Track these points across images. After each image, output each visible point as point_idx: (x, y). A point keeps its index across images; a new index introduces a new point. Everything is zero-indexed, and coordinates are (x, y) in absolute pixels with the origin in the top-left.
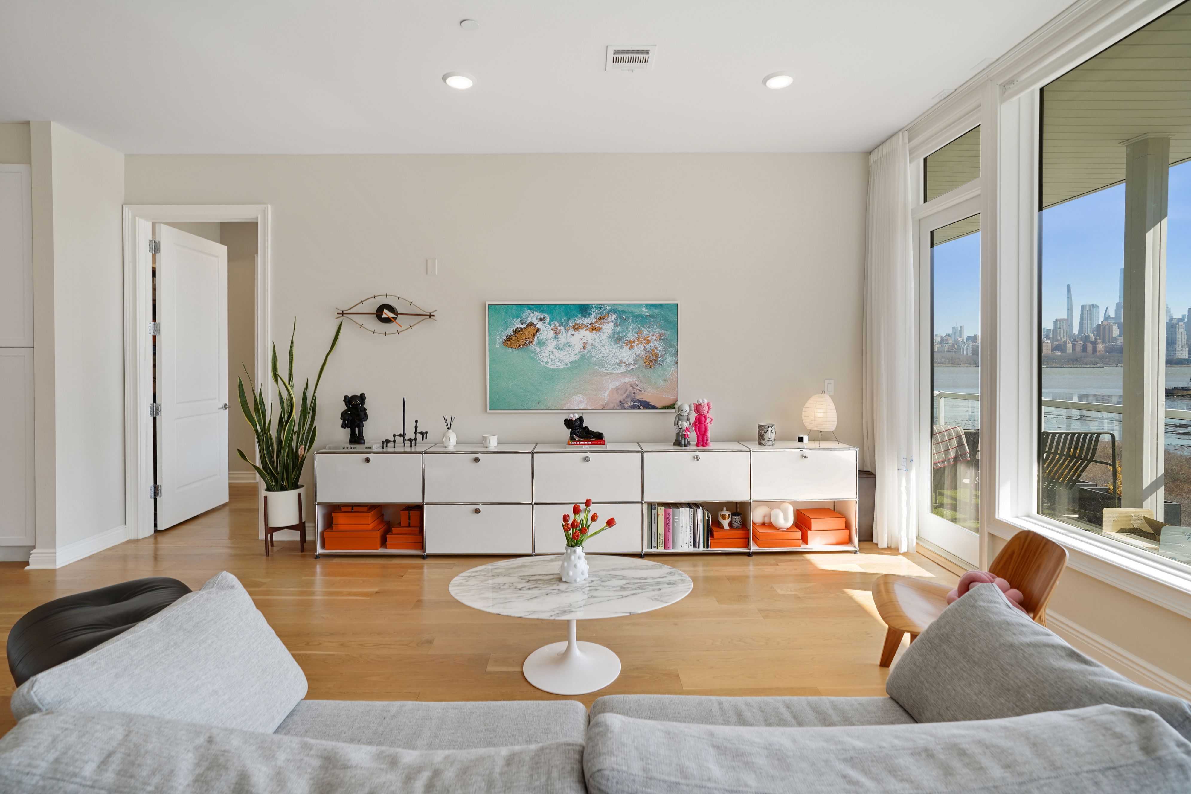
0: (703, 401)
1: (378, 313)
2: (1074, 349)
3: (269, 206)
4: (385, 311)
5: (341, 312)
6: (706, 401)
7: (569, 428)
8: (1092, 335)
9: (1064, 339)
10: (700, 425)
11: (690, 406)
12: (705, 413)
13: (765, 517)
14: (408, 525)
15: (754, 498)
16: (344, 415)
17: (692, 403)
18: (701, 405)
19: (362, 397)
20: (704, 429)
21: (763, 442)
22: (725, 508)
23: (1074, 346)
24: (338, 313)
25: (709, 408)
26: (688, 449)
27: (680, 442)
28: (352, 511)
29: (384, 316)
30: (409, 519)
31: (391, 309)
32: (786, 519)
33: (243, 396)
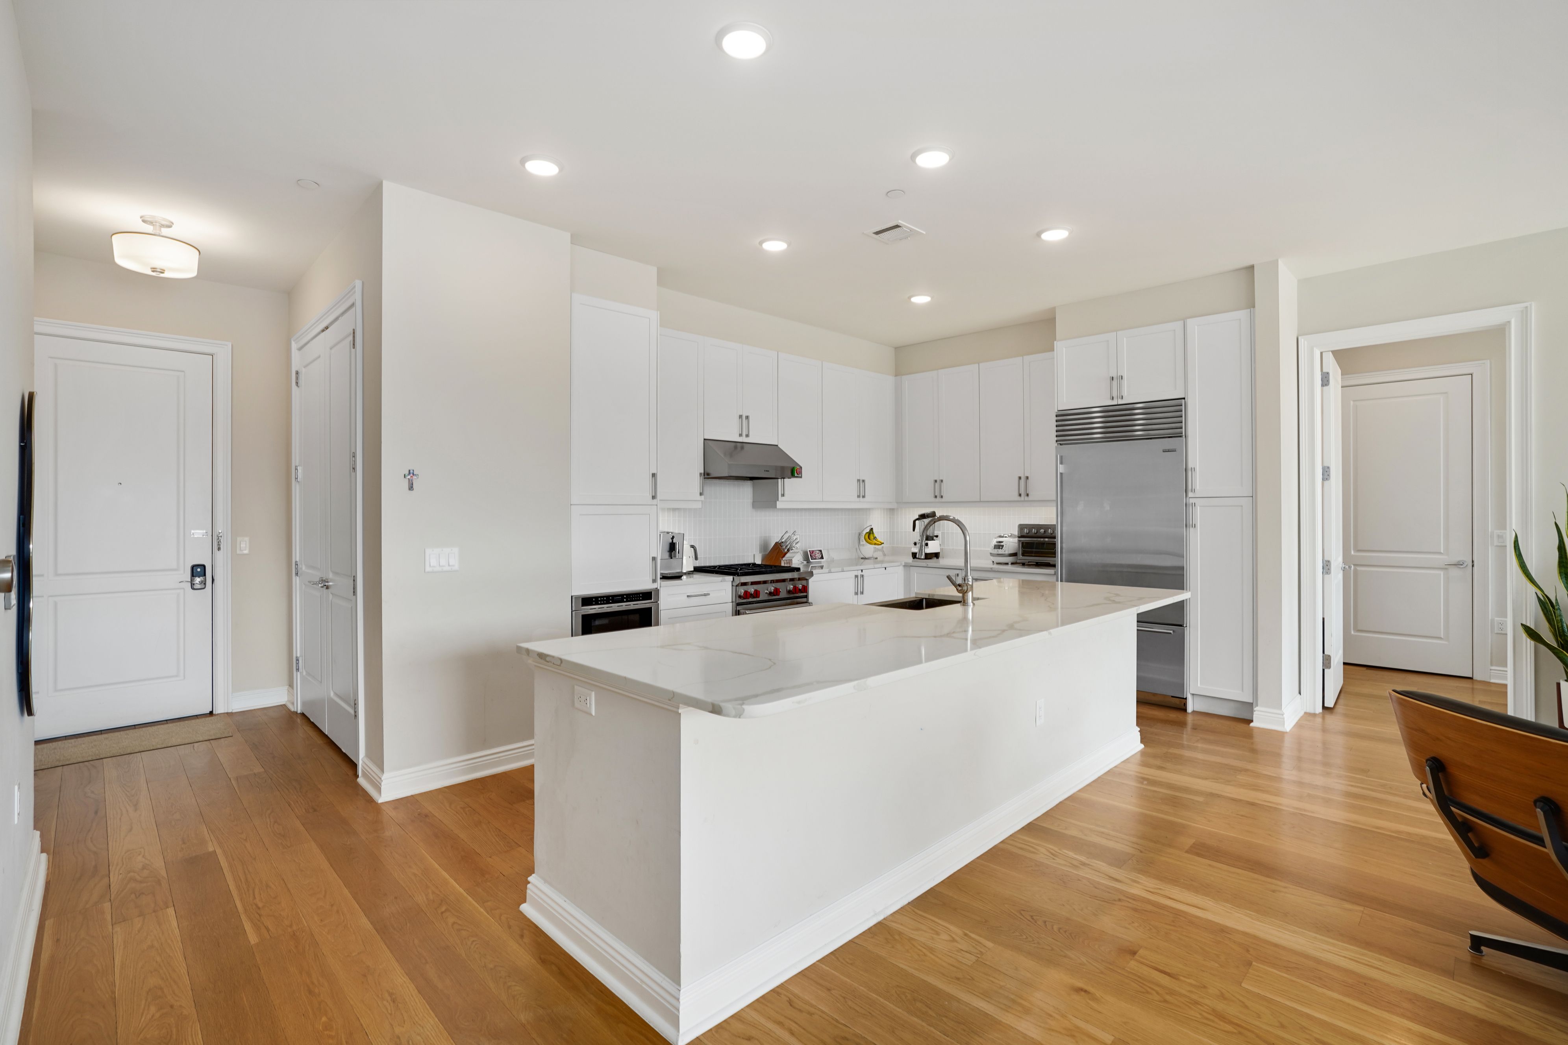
3: (1533, 304)
33: (1519, 556)
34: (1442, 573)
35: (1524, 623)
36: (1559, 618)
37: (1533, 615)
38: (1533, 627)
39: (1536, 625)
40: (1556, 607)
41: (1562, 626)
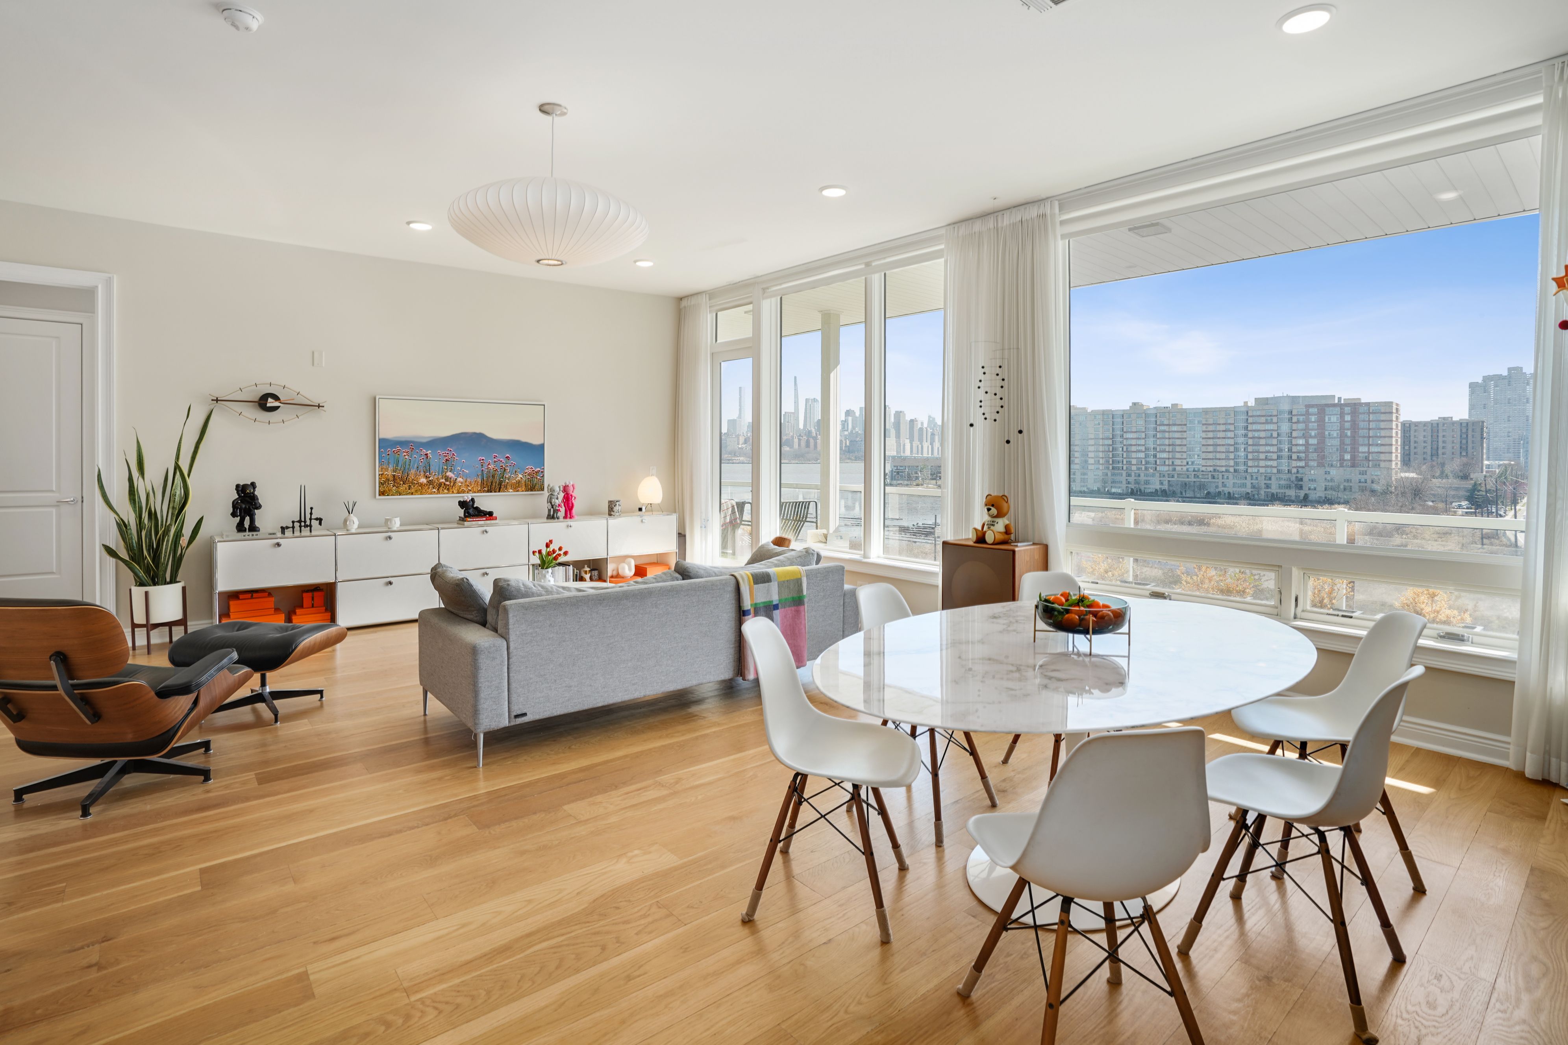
0: (569, 483)
1: (262, 402)
2: (799, 445)
3: (115, 276)
4: (270, 400)
5: (216, 399)
6: (572, 483)
7: (462, 509)
8: (813, 430)
9: (792, 434)
10: (568, 501)
11: (559, 487)
12: (571, 492)
13: (613, 571)
14: (311, 606)
15: (611, 554)
16: (235, 505)
17: (560, 485)
18: (568, 486)
19: (253, 485)
20: (571, 505)
21: (612, 513)
22: (586, 566)
23: (799, 440)
24: (212, 400)
25: (574, 488)
26: (559, 520)
27: (551, 517)
28: (252, 598)
29: (268, 405)
30: (313, 599)
31: (276, 398)
32: (630, 570)
33: (101, 487)
34: (54, 510)
35: (105, 544)
36: (130, 536)
37: (114, 540)
38: (114, 548)
39: (117, 547)
40: (128, 528)
41: (132, 542)
